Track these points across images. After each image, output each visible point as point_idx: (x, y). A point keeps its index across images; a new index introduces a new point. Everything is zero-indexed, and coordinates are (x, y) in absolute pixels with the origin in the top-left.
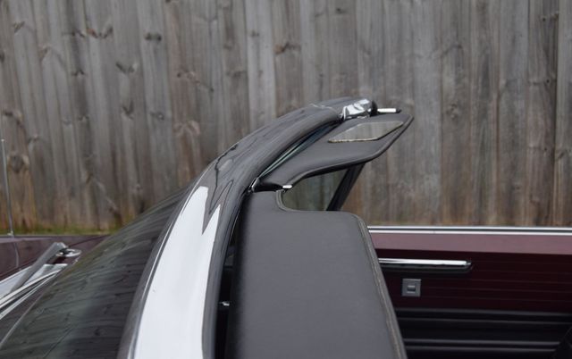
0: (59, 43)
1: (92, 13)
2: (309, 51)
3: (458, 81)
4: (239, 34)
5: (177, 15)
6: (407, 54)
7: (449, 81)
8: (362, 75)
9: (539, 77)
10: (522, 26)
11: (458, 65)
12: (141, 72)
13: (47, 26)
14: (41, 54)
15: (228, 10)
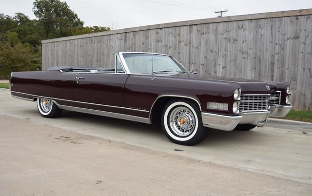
1: (193, 60)
2: (228, 69)
3: (255, 75)
4: (217, 64)
5: (206, 61)
6: (246, 69)
7: (253, 75)
8: (237, 73)
9: (270, 75)
10: (267, 64)
11: (255, 72)
12: (200, 71)
13: (185, 62)
15: (215, 60)
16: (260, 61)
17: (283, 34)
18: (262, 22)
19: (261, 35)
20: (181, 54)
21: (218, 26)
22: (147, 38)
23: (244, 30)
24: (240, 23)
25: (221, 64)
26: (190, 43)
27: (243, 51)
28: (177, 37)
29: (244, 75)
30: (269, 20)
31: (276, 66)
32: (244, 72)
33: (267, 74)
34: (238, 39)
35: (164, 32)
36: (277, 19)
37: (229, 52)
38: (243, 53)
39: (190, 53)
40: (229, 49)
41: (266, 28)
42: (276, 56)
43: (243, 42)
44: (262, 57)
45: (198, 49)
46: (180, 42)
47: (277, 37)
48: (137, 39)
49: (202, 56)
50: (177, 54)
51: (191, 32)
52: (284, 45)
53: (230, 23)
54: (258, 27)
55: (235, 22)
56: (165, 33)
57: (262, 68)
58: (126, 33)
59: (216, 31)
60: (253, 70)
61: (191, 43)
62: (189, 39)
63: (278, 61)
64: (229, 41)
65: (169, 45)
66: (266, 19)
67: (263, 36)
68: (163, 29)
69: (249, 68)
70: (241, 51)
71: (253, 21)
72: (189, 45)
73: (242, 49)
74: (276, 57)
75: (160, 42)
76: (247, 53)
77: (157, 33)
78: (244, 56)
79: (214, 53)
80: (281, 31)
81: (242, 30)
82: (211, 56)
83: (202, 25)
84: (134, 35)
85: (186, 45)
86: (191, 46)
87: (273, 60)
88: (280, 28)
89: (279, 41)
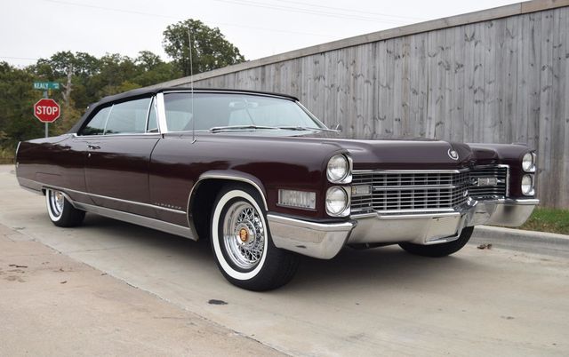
0: (369, 123)
1: (380, 111)
2: (447, 126)
3: (500, 137)
4: (425, 118)
5: (405, 111)
6: (481, 125)
8: (465, 134)
9: (532, 135)
11: (500, 130)
13: (367, 116)
14: (364, 126)
15: (422, 109)
16: (510, 106)
17: (557, 45)
18: (511, 23)
19: (512, 52)
20: (359, 101)
21: (426, 40)
22: (299, 72)
23: (476, 44)
24: (469, 30)
25: (433, 116)
26: (374, 78)
27: (476, 87)
28: (352, 68)
29: (479, 136)
30: (527, 17)
31: (543, 115)
32: (479, 132)
33: (524, 133)
34: (466, 64)
35: (327, 60)
36: (544, 14)
37: (447, 92)
38: (475, 92)
39: (374, 98)
40: (447, 86)
41: (520, 37)
42: (542, 93)
43: (476, 68)
44: (514, 99)
45: (389, 88)
46: (356, 77)
47: (545, 53)
48: (282, 77)
49: (397, 101)
50: (352, 101)
51: (375, 56)
52: (559, 70)
53: (448, 31)
54: (505, 35)
55: (458, 29)
56: (330, 61)
57: (514, 122)
58: (264, 66)
59: (422, 50)
60: (497, 126)
61: (377, 77)
62: (371, 70)
63: (548, 104)
64: (448, 69)
65: (337, 83)
66: (521, 18)
67: (514, 54)
68: (326, 54)
69: (489, 122)
70: (471, 87)
71: (494, 22)
72: (372, 81)
73: (473, 84)
74: (544, 95)
75: (322, 79)
76: (483, 91)
77: (316, 63)
78: (478, 97)
79: (420, 94)
80: (551, 40)
81: (473, 43)
82: (415, 101)
83: (396, 40)
84: (277, 69)
85: (367, 82)
86: (377, 83)
87: (538, 102)
88: (549, 32)
89: (548, 61)
